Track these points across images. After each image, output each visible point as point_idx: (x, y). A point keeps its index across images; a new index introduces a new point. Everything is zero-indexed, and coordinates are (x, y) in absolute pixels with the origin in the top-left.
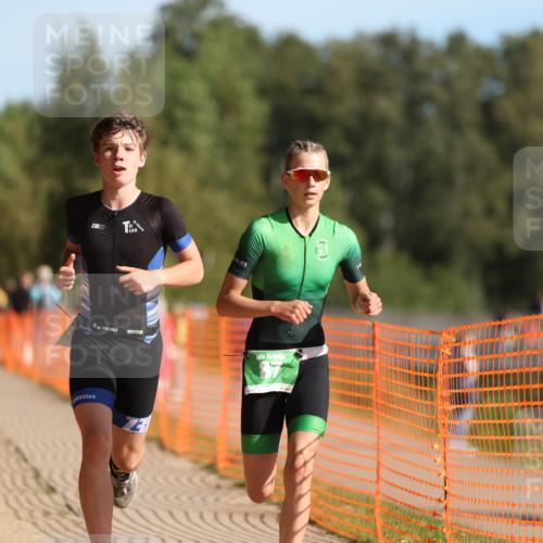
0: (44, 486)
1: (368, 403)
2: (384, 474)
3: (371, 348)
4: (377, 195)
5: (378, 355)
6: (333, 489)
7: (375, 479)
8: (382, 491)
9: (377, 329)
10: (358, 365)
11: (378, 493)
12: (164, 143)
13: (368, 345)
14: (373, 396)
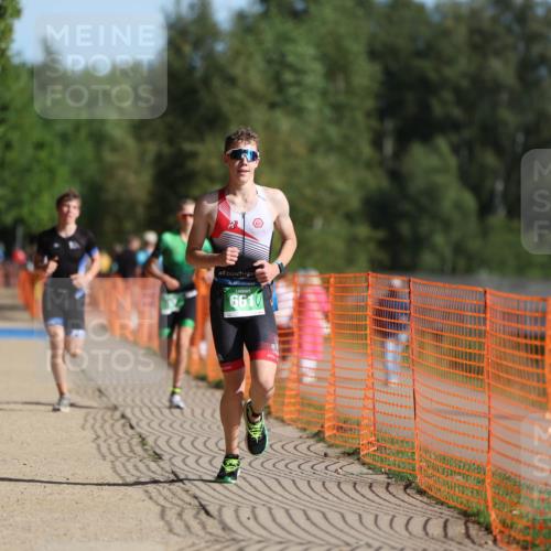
0: (151, 452)
1: (480, 371)
2: (495, 444)
3: (482, 315)
4: (490, 159)
5: (488, 322)
6: (443, 458)
7: (486, 448)
8: (492, 461)
9: (488, 296)
10: (471, 332)
11: (489, 463)
12: (273, 106)
13: (479, 312)
14: (484, 365)
